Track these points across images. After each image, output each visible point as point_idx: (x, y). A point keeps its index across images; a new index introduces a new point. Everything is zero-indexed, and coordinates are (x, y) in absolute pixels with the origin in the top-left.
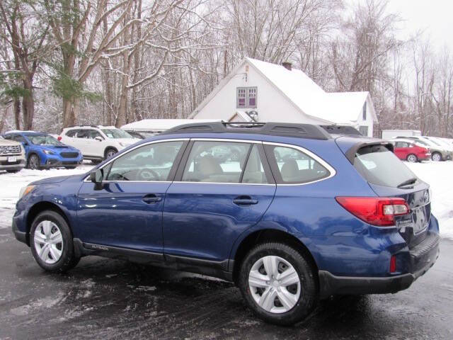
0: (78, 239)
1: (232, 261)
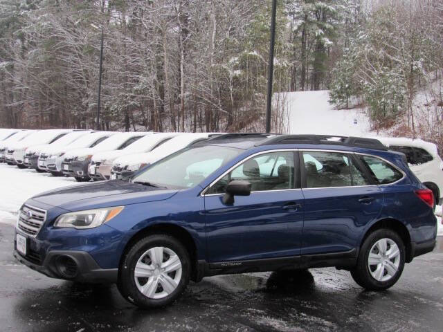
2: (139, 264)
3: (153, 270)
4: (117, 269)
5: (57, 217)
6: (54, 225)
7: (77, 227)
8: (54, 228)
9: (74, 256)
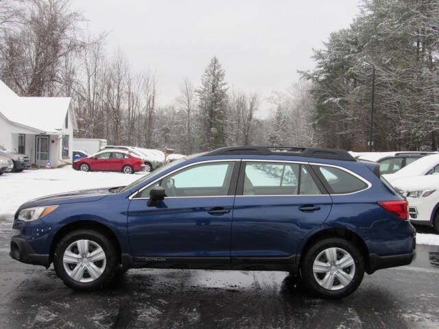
0: (127, 254)
1: (299, 255)
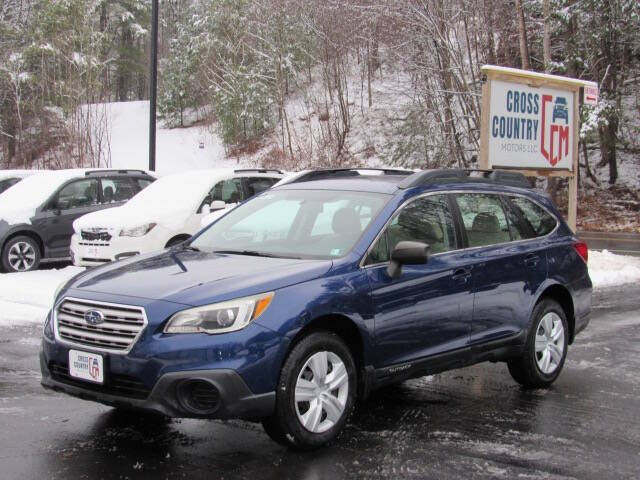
2: (300, 382)
3: (314, 389)
4: (274, 393)
5: (170, 317)
6: (164, 331)
7: (209, 331)
8: (164, 335)
9: (214, 379)
